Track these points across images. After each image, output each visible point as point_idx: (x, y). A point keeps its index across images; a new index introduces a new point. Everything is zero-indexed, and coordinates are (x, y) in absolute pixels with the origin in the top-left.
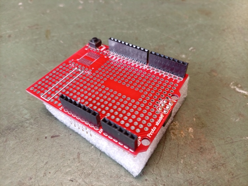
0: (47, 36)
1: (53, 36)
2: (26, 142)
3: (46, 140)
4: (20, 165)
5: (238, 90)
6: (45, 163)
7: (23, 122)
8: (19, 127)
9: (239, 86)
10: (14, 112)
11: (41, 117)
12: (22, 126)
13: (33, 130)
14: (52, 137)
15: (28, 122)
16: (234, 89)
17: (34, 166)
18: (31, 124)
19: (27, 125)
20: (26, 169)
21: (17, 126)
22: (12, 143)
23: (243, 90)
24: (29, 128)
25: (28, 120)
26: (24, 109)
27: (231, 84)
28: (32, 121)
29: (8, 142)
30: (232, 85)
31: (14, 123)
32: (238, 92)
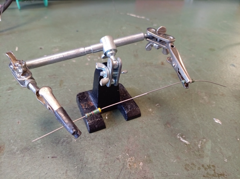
0: (60, 85)
1: (65, 85)
2: (36, 159)
3: (49, 159)
4: (30, 173)
5: (182, 139)
6: (45, 173)
7: (35, 145)
8: (33, 148)
9: (184, 136)
10: (31, 137)
11: (47, 143)
12: (35, 148)
13: (42, 152)
14: (52, 157)
15: (39, 145)
16: (180, 139)
17: (38, 174)
18: (40, 147)
19: (38, 147)
20: (33, 176)
21: (32, 148)
22: (27, 158)
23: (185, 140)
24: (39, 150)
25: (39, 144)
27: (179, 134)
28: (42, 145)
29: (25, 157)
30: (178, 136)
31: (30, 145)
32: (182, 141)
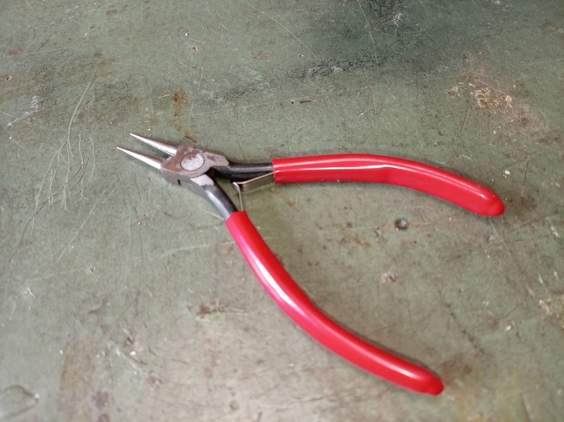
26: (250, 69)
